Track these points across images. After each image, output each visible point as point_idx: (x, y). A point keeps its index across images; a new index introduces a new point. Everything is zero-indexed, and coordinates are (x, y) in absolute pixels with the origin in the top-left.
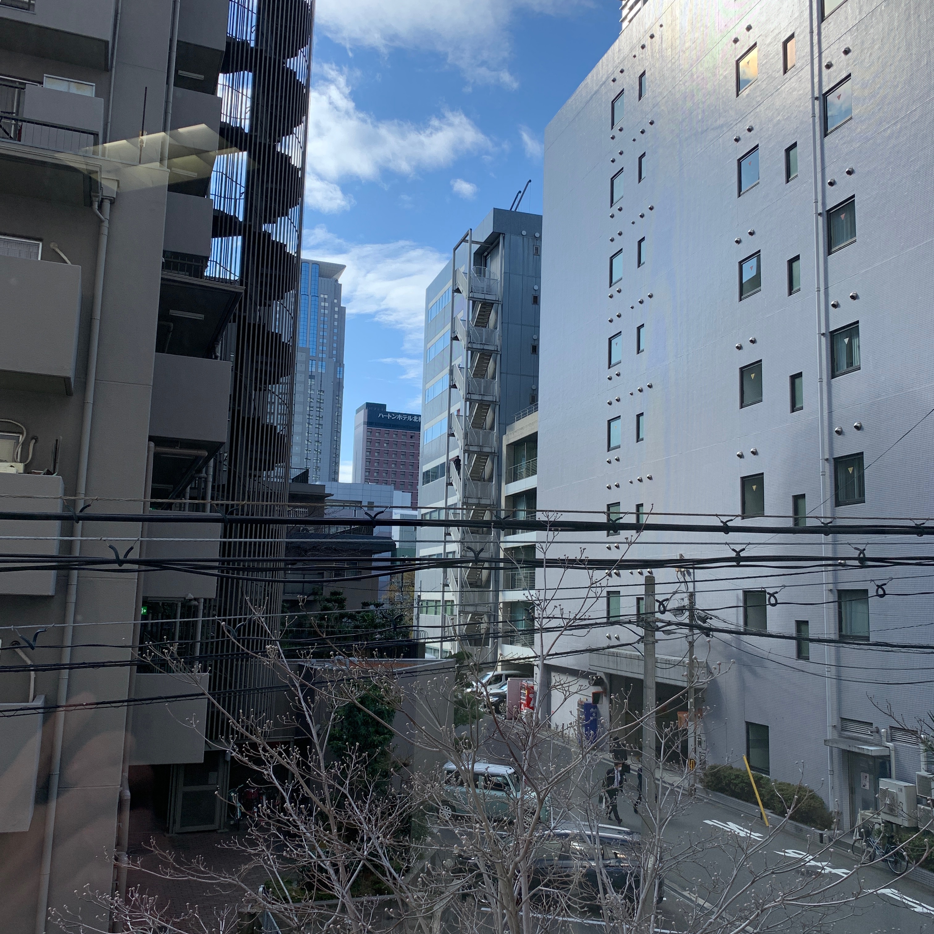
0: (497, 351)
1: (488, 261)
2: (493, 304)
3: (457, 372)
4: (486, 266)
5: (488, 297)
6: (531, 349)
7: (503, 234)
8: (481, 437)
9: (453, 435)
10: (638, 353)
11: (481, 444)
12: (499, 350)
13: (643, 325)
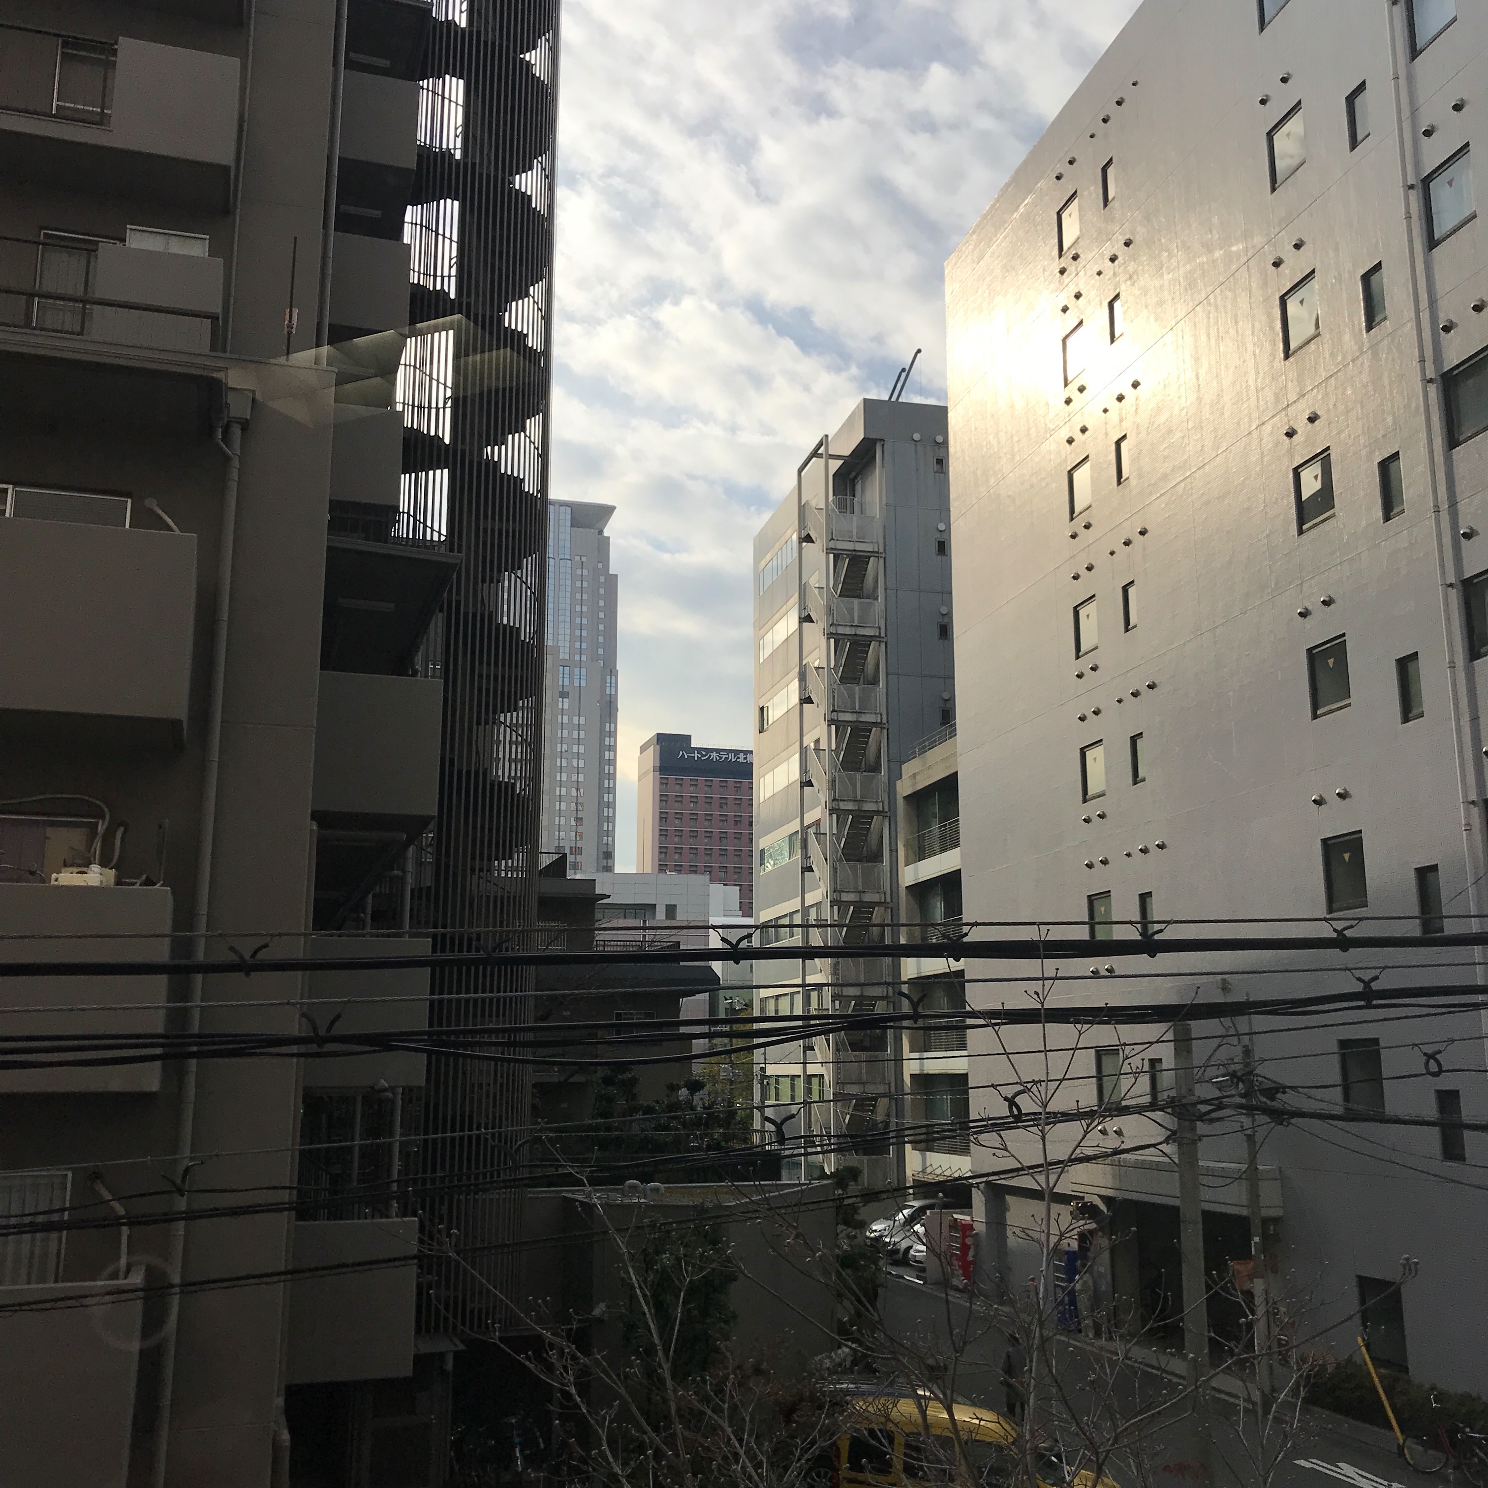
0: (879, 636)
1: (858, 487)
2: (869, 558)
3: (812, 676)
4: (854, 496)
5: (860, 547)
6: (936, 630)
7: (880, 440)
8: (858, 785)
9: (810, 784)
10: (1127, 630)
11: (859, 798)
12: (883, 635)
13: (1133, 582)
